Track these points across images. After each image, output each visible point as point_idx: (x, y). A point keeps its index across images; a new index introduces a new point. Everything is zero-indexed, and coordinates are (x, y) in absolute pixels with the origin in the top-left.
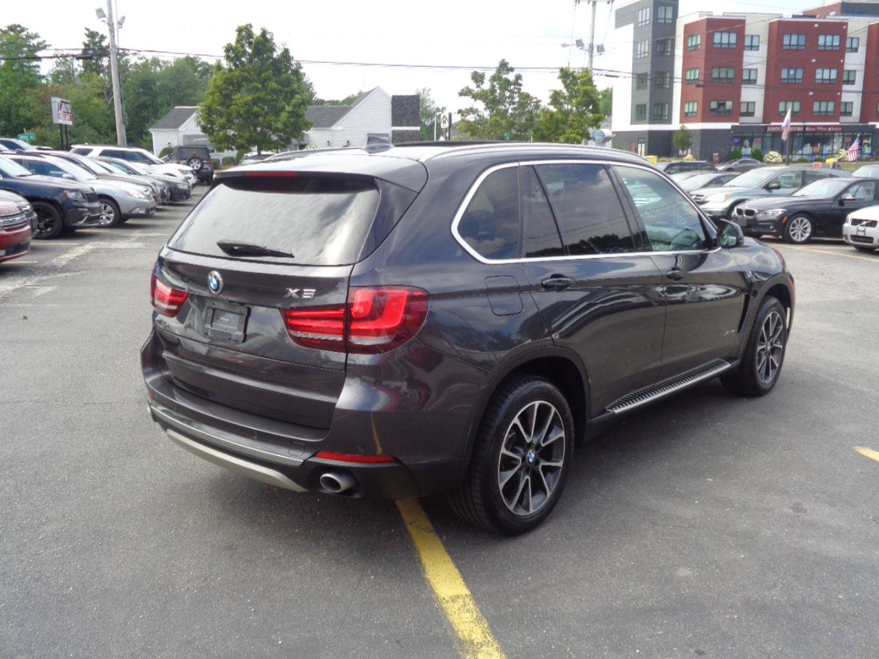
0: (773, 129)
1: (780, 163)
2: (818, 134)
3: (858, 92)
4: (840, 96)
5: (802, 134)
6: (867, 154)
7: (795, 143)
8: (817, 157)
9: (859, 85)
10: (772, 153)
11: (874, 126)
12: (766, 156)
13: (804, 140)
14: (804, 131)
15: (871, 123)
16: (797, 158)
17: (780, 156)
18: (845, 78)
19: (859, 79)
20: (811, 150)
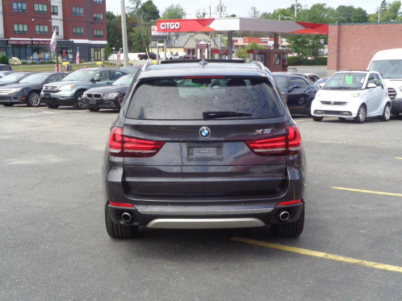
0: (13, 42)
1: (20, 65)
2: (41, 46)
3: (60, 20)
4: (51, 22)
5: (31, 46)
6: (71, 59)
7: (28, 52)
8: (42, 61)
9: (60, 16)
10: (14, 58)
11: (73, 41)
12: (10, 60)
13: (32, 50)
14: (32, 44)
15: (71, 40)
16: (30, 61)
17: (20, 60)
18: (52, 11)
19: (60, 11)
20: (38, 57)
